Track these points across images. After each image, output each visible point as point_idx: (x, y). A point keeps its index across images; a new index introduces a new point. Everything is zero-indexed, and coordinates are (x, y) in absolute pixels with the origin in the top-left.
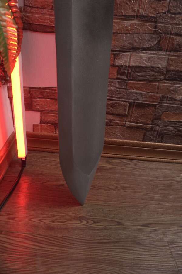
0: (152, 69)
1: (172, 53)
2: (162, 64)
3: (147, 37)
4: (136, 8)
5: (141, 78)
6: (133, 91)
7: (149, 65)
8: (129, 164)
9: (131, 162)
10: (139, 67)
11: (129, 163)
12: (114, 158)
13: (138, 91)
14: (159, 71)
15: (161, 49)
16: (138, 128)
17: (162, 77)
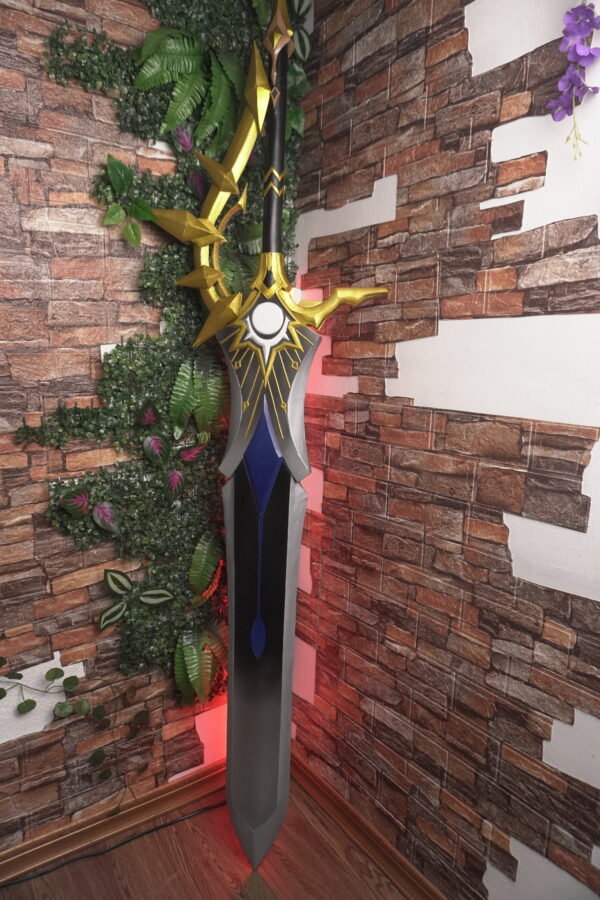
0: (399, 736)
1: (416, 725)
2: (408, 736)
3: (389, 691)
4: (376, 652)
5: (388, 742)
6: (379, 755)
7: (394, 728)
8: (371, 877)
9: (379, 875)
10: (385, 725)
11: (374, 874)
12: (362, 852)
13: (385, 759)
14: (405, 743)
15: (404, 713)
16: (389, 817)
17: (410, 755)
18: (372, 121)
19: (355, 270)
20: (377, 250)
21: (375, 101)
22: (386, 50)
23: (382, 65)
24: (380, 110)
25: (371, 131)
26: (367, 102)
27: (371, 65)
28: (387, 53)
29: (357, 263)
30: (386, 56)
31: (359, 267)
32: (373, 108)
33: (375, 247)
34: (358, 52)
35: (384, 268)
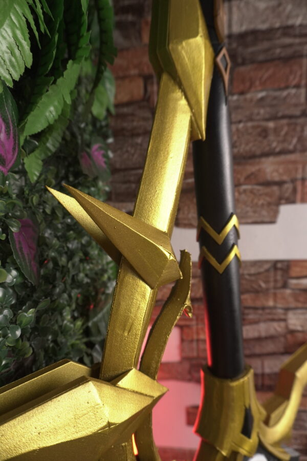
18: (271, 125)
19: (246, 311)
20: (288, 291)
21: (275, 98)
22: (297, 31)
23: (289, 51)
24: (288, 112)
25: (271, 137)
26: (260, 95)
27: (265, 45)
28: (295, 36)
29: (250, 303)
30: (297, 41)
31: (255, 309)
32: (272, 106)
33: (285, 286)
34: (235, 17)
35: (303, 314)
